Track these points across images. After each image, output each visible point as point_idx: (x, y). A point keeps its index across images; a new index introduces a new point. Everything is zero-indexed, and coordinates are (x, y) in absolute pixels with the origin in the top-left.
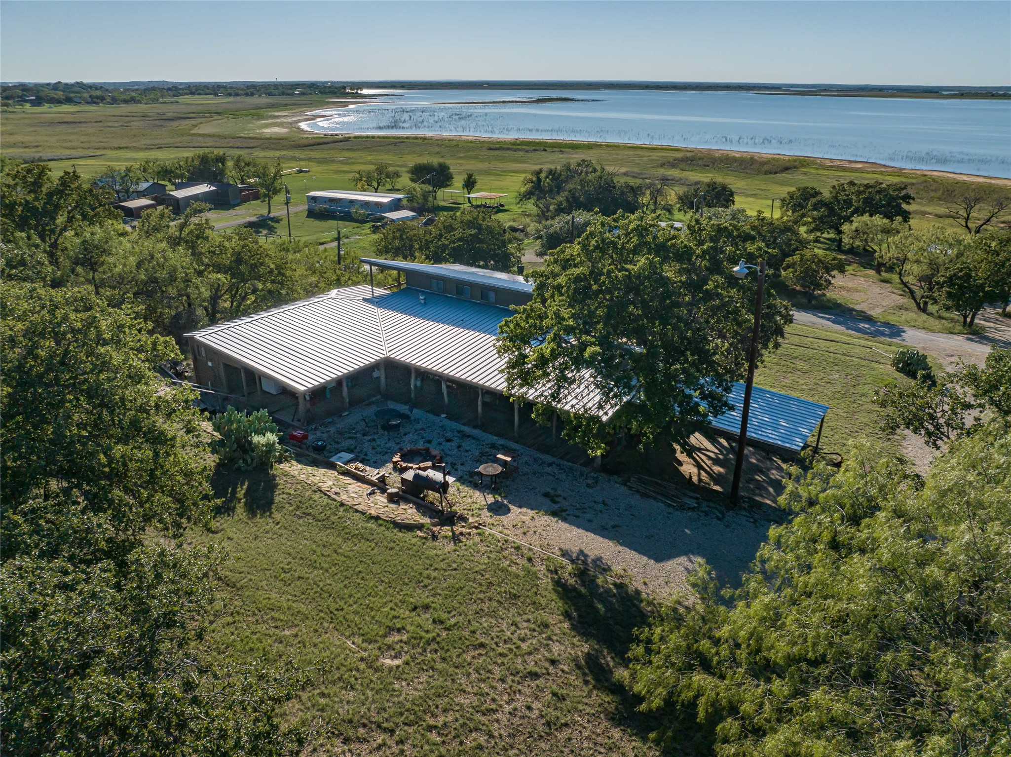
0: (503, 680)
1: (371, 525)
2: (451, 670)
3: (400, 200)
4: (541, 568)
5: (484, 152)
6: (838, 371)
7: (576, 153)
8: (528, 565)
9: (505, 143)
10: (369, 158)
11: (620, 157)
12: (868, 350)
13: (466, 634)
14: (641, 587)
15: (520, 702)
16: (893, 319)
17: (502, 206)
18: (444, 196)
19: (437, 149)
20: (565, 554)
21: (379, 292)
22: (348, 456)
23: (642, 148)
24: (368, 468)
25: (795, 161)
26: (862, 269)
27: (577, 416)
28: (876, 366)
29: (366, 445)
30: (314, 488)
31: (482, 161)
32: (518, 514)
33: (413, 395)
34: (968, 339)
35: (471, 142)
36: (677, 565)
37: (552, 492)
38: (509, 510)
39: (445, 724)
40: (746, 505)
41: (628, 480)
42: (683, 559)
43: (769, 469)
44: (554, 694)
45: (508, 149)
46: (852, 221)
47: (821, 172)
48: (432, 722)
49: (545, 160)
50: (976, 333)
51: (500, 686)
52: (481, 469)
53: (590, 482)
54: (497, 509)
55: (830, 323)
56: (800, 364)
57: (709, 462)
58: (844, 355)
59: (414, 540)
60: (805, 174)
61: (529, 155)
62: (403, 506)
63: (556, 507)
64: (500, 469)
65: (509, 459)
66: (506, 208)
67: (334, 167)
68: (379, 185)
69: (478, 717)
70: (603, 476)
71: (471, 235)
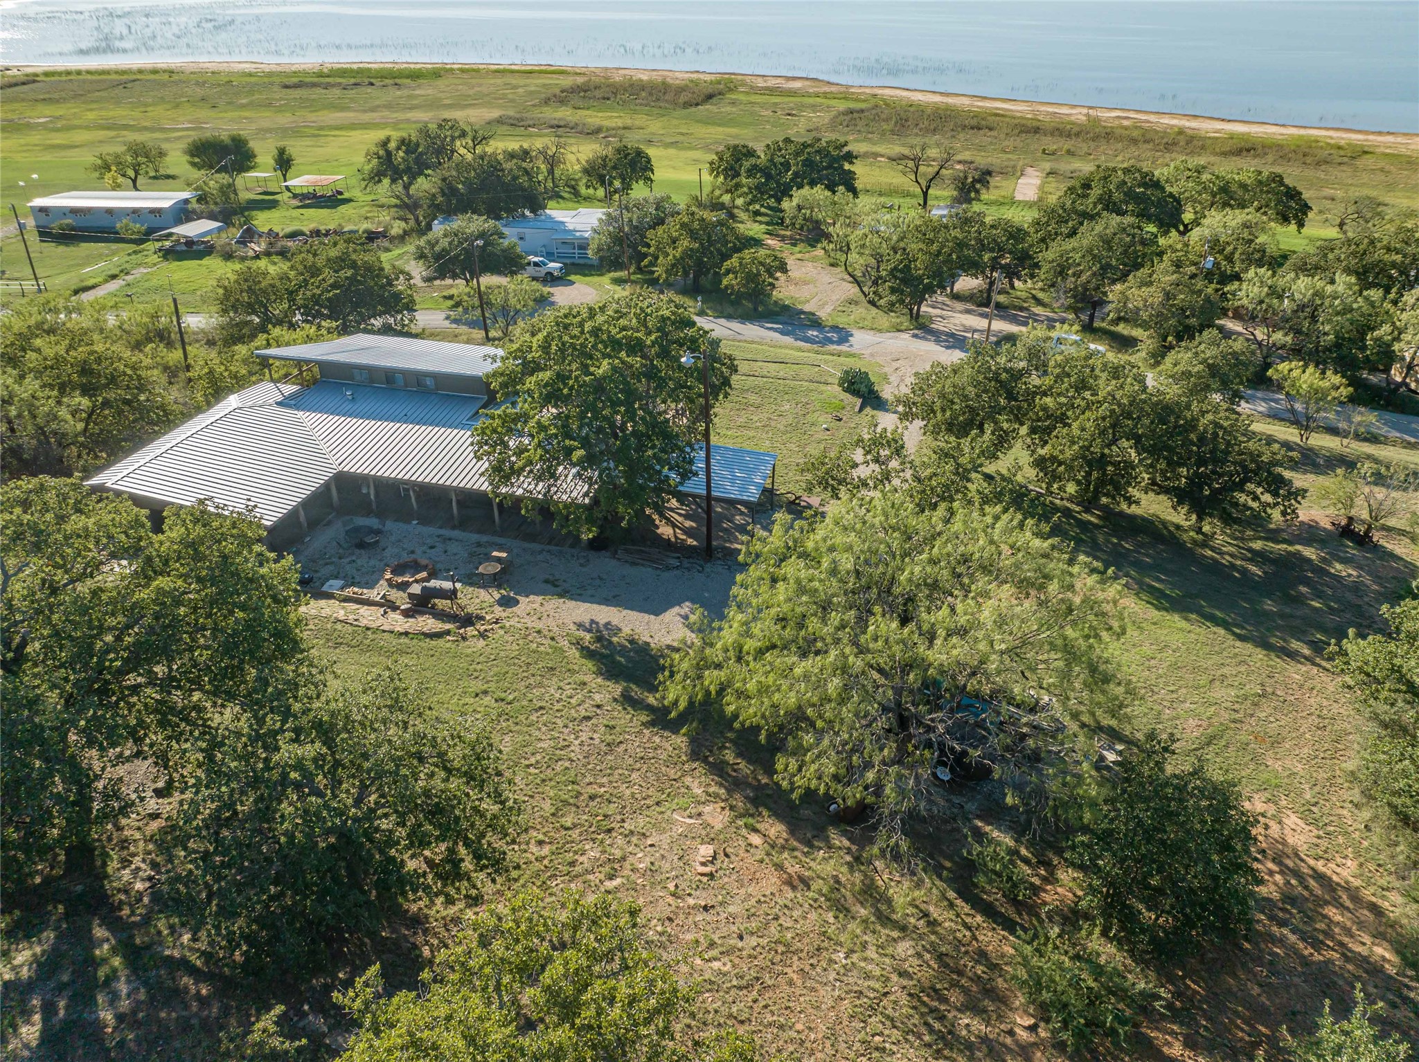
0: (566, 726)
1: (404, 640)
2: (525, 729)
3: (186, 201)
4: (564, 643)
5: (278, 94)
6: (788, 401)
7: (419, 86)
8: (553, 643)
9: (305, 73)
10: (91, 116)
11: (484, 90)
12: (817, 369)
13: (525, 703)
14: (649, 640)
15: (584, 737)
16: (841, 321)
17: (340, 193)
18: (249, 183)
19: (200, 92)
20: (580, 626)
21: (289, 389)
22: (340, 583)
23: (513, 72)
24: (365, 591)
25: (719, 83)
26: (809, 248)
27: (566, 506)
28: (823, 387)
29: (348, 568)
30: (332, 619)
31: (280, 110)
32: (528, 604)
33: (374, 506)
34: (915, 336)
35: (250, 75)
36: (672, 616)
37: (551, 578)
38: (518, 602)
39: (537, 762)
40: (720, 555)
41: (616, 552)
42: (676, 609)
43: (734, 515)
44: (607, 726)
45: (314, 85)
46: (791, 196)
47: (753, 98)
48: (527, 762)
49: (377, 103)
50: (922, 327)
51: (566, 731)
52: (481, 570)
53: (582, 561)
54: (506, 602)
55: (777, 335)
56: (752, 398)
57: (680, 519)
58: (794, 379)
59: (448, 645)
60: (733, 103)
61: (352, 93)
62: (420, 619)
63: (559, 590)
64: (499, 567)
65: (504, 555)
66: (346, 195)
67: (35, 138)
68: (137, 173)
69: (558, 752)
70: (592, 554)
71: (347, 278)
